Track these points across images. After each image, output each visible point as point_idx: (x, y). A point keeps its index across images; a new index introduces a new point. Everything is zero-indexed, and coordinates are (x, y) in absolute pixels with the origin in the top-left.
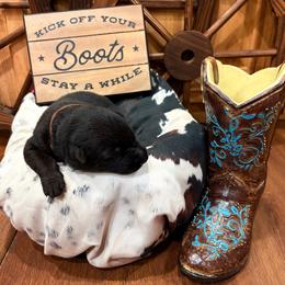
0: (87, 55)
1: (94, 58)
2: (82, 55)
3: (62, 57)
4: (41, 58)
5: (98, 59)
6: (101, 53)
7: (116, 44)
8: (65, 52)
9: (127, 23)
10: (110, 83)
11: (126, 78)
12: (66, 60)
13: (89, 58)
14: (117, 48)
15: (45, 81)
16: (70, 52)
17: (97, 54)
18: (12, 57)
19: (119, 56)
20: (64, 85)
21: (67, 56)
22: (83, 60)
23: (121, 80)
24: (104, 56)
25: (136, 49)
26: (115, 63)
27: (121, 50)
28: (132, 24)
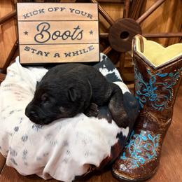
0: (57, 34)
1: (62, 36)
2: (55, 34)
3: (41, 34)
4: (26, 33)
5: (65, 37)
6: (68, 34)
7: (78, 28)
8: (43, 30)
9: (87, 15)
10: (72, 54)
11: (83, 52)
12: (43, 36)
13: (59, 36)
14: (78, 31)
15: (27, 49)
16: (46, 31)
17: (65, 33)
18: (3, 33)
19: (79, 36)
20: (40, 53)
21: (43, 33)
22: (55, 37)
23: (79, 53)
24: (69, 36)
25: (91, 33)
26: (76, 41)
27: (81, 33)
28: (90, 16)
